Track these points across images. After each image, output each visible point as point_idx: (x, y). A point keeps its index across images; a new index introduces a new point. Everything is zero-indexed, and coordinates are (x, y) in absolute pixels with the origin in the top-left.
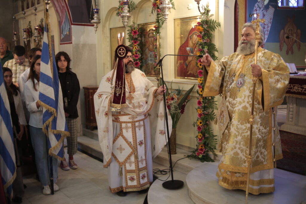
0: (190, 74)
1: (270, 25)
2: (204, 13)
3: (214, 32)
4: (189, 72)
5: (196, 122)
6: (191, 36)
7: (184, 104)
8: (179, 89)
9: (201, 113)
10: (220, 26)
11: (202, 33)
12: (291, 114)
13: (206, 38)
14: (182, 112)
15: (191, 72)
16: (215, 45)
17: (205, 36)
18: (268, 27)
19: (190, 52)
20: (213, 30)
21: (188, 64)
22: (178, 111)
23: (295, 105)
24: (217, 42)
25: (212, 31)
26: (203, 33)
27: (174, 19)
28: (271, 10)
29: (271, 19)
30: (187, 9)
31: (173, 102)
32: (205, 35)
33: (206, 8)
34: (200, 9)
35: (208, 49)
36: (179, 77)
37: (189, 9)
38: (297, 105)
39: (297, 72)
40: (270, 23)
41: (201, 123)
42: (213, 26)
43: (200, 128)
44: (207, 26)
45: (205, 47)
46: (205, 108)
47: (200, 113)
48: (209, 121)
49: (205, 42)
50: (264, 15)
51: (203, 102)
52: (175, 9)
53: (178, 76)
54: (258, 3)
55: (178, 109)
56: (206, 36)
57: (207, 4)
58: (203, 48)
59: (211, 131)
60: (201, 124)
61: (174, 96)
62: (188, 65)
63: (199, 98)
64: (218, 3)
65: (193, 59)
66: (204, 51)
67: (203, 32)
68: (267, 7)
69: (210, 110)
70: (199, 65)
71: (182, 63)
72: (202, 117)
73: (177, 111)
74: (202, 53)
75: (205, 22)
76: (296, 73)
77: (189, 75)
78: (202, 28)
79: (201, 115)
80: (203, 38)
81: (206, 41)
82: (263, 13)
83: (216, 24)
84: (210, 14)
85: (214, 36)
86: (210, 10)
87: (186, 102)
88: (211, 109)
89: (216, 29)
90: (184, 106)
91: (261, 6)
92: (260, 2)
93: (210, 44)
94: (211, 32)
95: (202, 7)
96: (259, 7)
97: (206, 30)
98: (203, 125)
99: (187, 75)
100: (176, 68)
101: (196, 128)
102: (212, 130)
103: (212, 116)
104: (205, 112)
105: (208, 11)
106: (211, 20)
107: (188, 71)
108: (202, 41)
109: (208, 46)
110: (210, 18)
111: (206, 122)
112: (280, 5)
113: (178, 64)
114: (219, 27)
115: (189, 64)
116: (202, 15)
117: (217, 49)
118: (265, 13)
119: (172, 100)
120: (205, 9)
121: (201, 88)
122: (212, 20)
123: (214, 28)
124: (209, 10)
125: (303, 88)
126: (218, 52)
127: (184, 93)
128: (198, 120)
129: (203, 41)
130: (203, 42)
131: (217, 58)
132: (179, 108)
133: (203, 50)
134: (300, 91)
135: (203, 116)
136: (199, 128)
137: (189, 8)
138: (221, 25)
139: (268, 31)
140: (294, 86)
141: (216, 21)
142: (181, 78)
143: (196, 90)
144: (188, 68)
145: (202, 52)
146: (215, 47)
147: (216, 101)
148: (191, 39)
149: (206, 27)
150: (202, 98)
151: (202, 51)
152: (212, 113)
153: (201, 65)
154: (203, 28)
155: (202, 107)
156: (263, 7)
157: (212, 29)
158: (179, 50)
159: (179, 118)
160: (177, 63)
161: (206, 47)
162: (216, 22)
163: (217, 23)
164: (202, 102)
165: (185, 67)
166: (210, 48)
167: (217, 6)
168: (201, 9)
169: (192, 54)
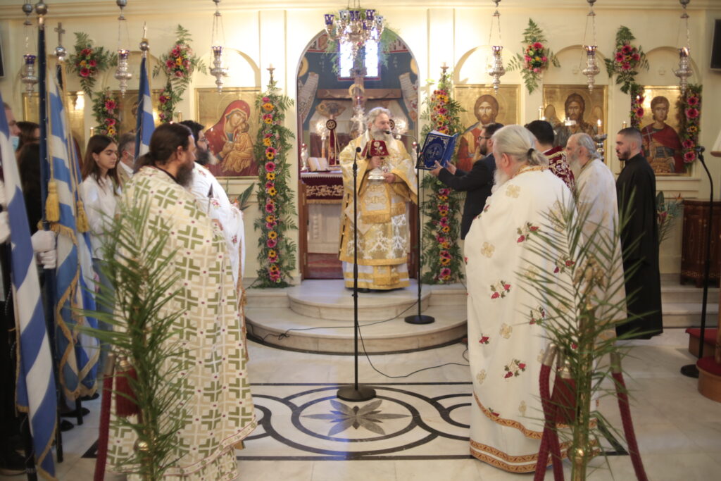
6: (229, 115)
9: (273, 222)
12: (316, 228)
13: (277, 119)
19: (226, 139)
23: (320, 216)
25: (283, 110)
26: (273, 113)
32: (275, 115)
38: (323, 215)
39: (329, 169)
42: (285, 104)
43: (273, 242)
45: (276, 131)
47: (270, 221)
49: (277, 125)
58: (274, 132)
65: (233, 149)
70: (267, 155)
76: (327, 171)
80: (273, 120)
84: (276, 87)
85: (285, 117)
88: (286, 214)
104: (279, 219)
107: (224, 167)
109: (279, 130)
114: (292, 105)
117: (293, 134)
121: (273, 187)
125: (333, 190)
129: (274, 123)
133: (274, 136)
134: (329, 194)
135: (275, 226)
140: (320, 188)
144: (223, 163)
146: (291, 132)
148: (228, 119)
149: (277, 105)
150: (273, 201)
151: (272, 137)
154: (274, 106)
155: (275, 212)
165: (218, 161)
169: (231, 142)
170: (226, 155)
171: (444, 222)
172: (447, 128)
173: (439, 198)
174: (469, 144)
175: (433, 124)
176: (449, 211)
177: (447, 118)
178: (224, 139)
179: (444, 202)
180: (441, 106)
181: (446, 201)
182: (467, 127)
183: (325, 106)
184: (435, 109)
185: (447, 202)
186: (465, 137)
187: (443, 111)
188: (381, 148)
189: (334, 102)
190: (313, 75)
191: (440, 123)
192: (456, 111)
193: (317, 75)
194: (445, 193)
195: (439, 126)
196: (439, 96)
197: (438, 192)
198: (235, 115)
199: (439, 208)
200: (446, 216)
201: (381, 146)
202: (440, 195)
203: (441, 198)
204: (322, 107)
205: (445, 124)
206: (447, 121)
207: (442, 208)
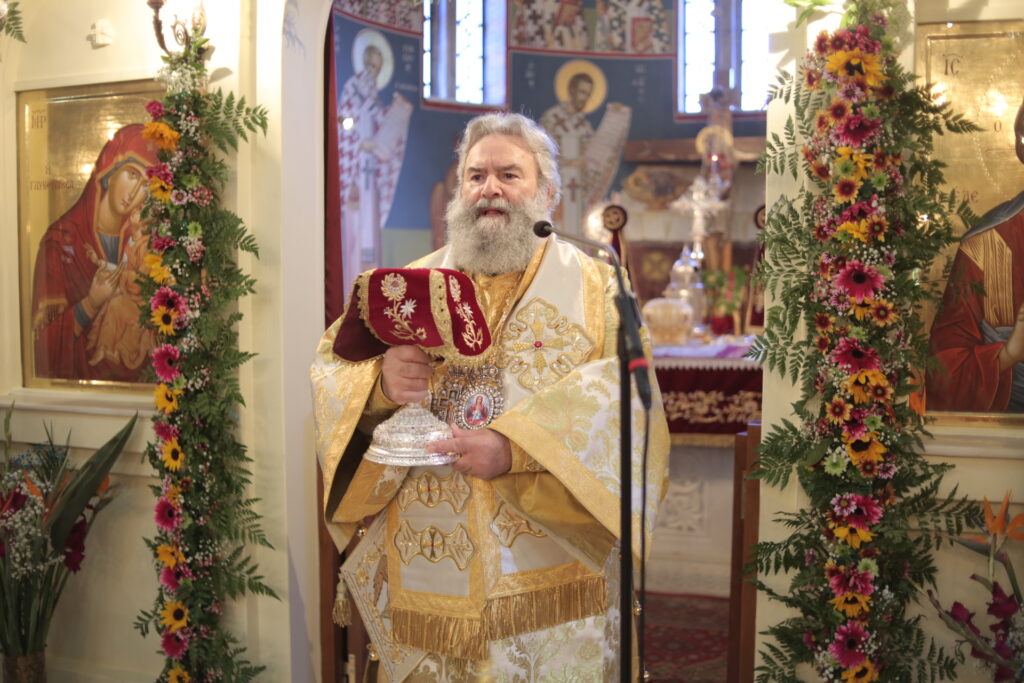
0: (105, 361)
1: (397, 164)
2: (184, 59)
3: (234, 158)
4: (100, 355)
5: (155, 613)
6: (107, 176)
7: (80, 518)
8: (51, 441)
9: (177, 565)
10: (264, 125)
11: (175, 159)
13: (194, 183)
14: (74, 562)
15: (109, 353)
16: (241, 221)
17: (187, 172)
18: (391, 171)
19: (100, 257)
20: (228, 146)
21: (90, 314)
22: (52, 561)
24: (246, 203)
25: (224, 149)
26: (178, 158)
27: (18, 93)
28: (401, 110)
29: (399, 143)
30: (89, 44)
31: (22, 519)
32: (187, 167)
33: (191, 33)
34: (163, 31)
35: (205, 241)
36: (47, 381)
37: (97, 46)
40: (398, 154)
41: (178, 615)
42: (230, 124)
43: (178, 639)
44: (196, 123)
45: (191, 226)
46: (197, 537)
47: (171, 562)
48: (220, 602)
49: (190, 205)
50: (376, 128)
51: (185, 507)
52: (20, 37)
53: (41, 372)
54: (352, 80)
55: (50, 548)
56: (196, 173)
57: (197, 16)
58: (178, 231)
59: (237, 651)
60: (183, 623)
61: (24, 485)
62: (94, 320)
63: (164, 489)
64: (253, 16)
65: (118, 290)
66: (184, 249)
67: (181, 153)
68: (385, 98)
69: (225, 549)
70: (157, 318)
71: (61, 310)
72: (186, 588)
73: (44, 560)
74: (176, 256)
75: (188, 104)
77: (96, 367)
78: (176, 134)
79: (179, 574)
80: (178, 184)
81: (194, 200)
82: (373, 117)
83: (244, 114)
84: (211, 65)
85: (235, 173)
86: (210, 50)
87: (90, 507)
88: (227, 541)
89: (245, 139)
90: (80, 531)
91: (365, 91)
92: (362, 77)
93: (214, 216)
94: (220, 155)
95: (174, 27)
96: (357, 93)
97: (195, 144)
98: (189, 624)
99: (89, 366)
100: (31, 337)
101: (156, 640)
102: (243, 650)
103: (238, 574)
104: (198, 556)
105: (202, 53)
106: (220, 93)
107: (95, 349)
108: (171, 197)
109: (203, 226)
110: (213, 88)
111: (208, 609)
112: (427, 93)
113: (40, 316)
114: (259, 129)
115: (96, 315)
116: (173, 68)
117: (250, 239)
118: (380, 118)
119: (17, 509)
120: (187, 40)
121: (175, 440)
122: (225, 95)
123: (235, 133)
124: (205, 46)
126: (256, 253)
127: (79, 462)
128: (161, 600)
129: (179, 197)
130: (177, 203)
131: (252, 282)
132: (53, 544)
133: (180, 246)
135: (187, 581)
136: (171, 643)
137: (100, 40)
138: (268, 122)
139: (390, 184)
141: (242, 102)
142: (54, 384)
143: (143, 448)
144: (92, 337)
145: (172, 253)
146: (243, 231)
147: (256, 500)
148: (104, 190)
149: (193, 130)
150: (180, 490)
151: (171, 248)
152: (238, 561)
153: (166, 319)
154: (180, 131)
155: (183, 532)
156: (374, 94)
157: (224, 140)
158: (41, 244)
159: (59, 595)
160: (35, 309)
161: (196, 229)
162: (246, 106)
163: (248, 111)
164: (181, 511)
165: (77, 329)
166: (217, 235)
167: (247, 33)
168: (166, 31)
169: (112, 267)
170: (100, 308)
171: (850, 643)
172: (879, 209)
173: (830, 535)
174: (989, 284)
175: (817, 192)
176: (875, 596)
177: (880, 161)
178: (94, 256)
179: (856, 556)
180: (849, 104)
181: (867, 550)
182: (979, 211)
183: (645, 181)
184: (822, 122)
185: (869, 554)
186: (968, 251)
187: (857, 130)
188: (409, 308)
189: (665, 169)
190: (617, 110)
191: (846, 188)
192: (926, 129)
193: (626, 111)
194: (860, 517)
195: (839, 200)
196: (840, 57)
197: (827, 506)
198: (125, 175)
199: (833, 582)
200: (863, 616)
201: (408, 296)
202: (837, 519)
203: (841, 533)
204: (637, 182)
205: (867, 192)
206: (881, 179)
207: (843, 583)
